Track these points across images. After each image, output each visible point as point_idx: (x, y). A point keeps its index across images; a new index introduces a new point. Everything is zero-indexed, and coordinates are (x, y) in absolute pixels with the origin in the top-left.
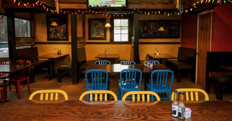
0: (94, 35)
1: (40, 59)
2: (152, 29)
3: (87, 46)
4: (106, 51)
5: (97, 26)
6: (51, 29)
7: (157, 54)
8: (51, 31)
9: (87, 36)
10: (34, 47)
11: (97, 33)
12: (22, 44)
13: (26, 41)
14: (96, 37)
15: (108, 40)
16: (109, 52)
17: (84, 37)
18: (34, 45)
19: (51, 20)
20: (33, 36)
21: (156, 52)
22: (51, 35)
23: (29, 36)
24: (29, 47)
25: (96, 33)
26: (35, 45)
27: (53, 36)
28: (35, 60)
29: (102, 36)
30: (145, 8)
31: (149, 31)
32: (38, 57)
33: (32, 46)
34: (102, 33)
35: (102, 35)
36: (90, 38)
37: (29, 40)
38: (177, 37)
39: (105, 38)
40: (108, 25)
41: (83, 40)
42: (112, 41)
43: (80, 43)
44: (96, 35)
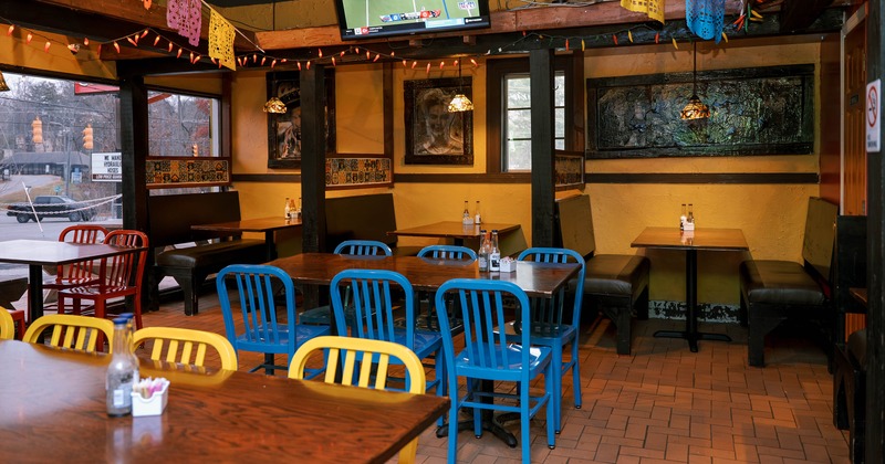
0: (426, 146)
1: (246, 236)
2: (669, 115)
3: (399, 191)
4: (466, 211)
5: (436, 107)
6: (281, 125)
7: (689, 227)
8: (280, 132)
9: (400, 152)
10: (230, 190)
11: (436, 139)
12: (178, 181)
13: (192, 171)
14: (433, 152)
15: (480, 165)
16: (478, 217)
17: (389, 154)
18: (229, 185)
19: (283, 92)
20: (228, 156)
21: (684, 218)
22: (281, 150)
23: (216, 153)
25: (433, 139)
26: (232, 187)
27: (286, 153)
28: (231, 238)
29: (454, 147)
30: (567, 22)
31: (656, 121)
32: (242, 226)
33: (223, 187)
34: (457, 135)
35: (454, 144)
36: (411, 159)
37: (207, 166)
38: (802, 148)
39: (466, 158)
40: (459, 103)
41: (375, 164)
42: (497, 171)
43: (355, 178)
44: (432, 147)
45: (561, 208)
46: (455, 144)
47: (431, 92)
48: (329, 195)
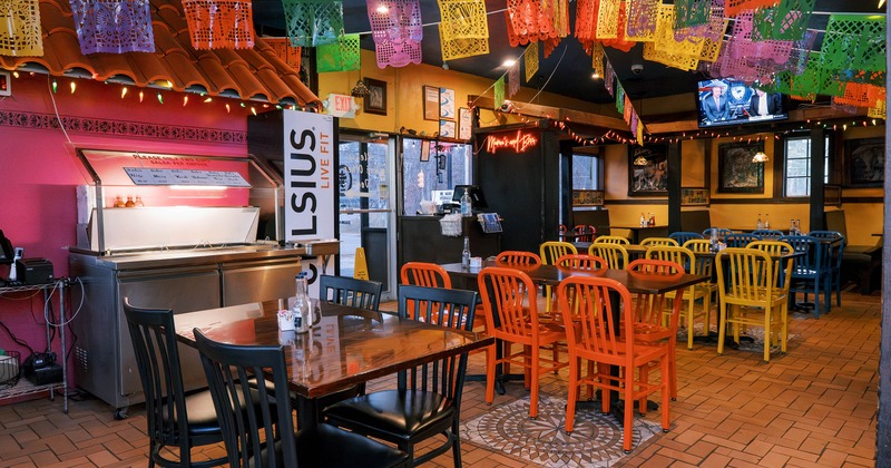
0: (732, 182)
3: (713, 209)
4: (760, 220)
5: (740, 159)
6: (636, 172)
8: (636, 175)
9: (715, 186)
10: (603, 209)
11: (739, 178)
12: (583, 203)
13: (588, 198)
14: (737, 186)
15: (769, 192)
17: (708, 187)
20: (602, 189)
22: (636, 185)
23: (595, 188)
24: (594, 208)
25: (737, 178)
26: (604, 207)
27: (640, 188)
29: (751, 183)
33: (599, 207)
34: (753, 176)
36: (721, 190)
39: (760, 189)
40: (759, 157)
41: (701, 193)
42: (780, 196)
43: (693, 200)
44: (736, 182)
45: (827, 216)
46: (752, 181)
47: (736, 150)
48: (683, 209)
